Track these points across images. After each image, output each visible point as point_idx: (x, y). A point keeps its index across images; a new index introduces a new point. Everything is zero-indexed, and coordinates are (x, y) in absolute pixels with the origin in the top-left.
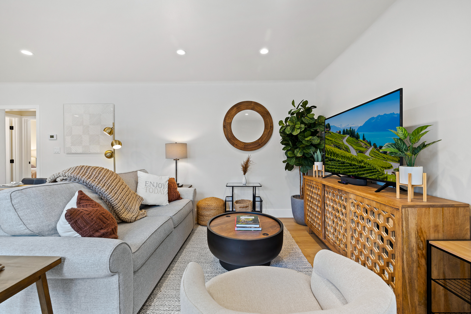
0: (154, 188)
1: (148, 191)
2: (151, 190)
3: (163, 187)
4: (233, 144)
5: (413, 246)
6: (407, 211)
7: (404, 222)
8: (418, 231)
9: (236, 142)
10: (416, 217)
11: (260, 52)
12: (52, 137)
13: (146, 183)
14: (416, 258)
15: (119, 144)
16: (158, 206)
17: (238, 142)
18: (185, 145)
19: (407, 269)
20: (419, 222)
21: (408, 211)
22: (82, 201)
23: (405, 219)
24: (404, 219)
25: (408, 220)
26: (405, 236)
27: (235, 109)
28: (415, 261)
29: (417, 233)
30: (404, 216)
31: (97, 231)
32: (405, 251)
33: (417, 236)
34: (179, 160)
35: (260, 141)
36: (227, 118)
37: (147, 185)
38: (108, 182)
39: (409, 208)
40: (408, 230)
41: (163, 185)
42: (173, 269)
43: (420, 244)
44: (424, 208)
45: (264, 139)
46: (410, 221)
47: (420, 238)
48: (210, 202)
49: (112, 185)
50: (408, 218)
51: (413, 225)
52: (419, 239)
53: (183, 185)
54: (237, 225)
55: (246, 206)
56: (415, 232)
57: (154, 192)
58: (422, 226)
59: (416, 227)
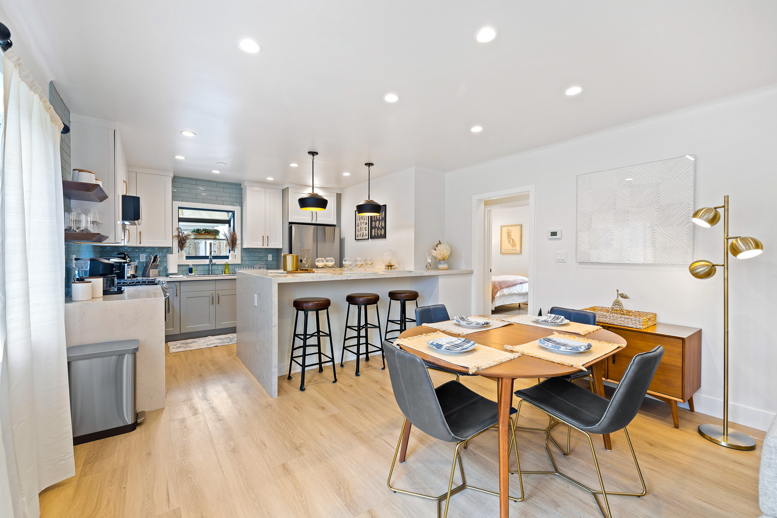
12: (554, 234)
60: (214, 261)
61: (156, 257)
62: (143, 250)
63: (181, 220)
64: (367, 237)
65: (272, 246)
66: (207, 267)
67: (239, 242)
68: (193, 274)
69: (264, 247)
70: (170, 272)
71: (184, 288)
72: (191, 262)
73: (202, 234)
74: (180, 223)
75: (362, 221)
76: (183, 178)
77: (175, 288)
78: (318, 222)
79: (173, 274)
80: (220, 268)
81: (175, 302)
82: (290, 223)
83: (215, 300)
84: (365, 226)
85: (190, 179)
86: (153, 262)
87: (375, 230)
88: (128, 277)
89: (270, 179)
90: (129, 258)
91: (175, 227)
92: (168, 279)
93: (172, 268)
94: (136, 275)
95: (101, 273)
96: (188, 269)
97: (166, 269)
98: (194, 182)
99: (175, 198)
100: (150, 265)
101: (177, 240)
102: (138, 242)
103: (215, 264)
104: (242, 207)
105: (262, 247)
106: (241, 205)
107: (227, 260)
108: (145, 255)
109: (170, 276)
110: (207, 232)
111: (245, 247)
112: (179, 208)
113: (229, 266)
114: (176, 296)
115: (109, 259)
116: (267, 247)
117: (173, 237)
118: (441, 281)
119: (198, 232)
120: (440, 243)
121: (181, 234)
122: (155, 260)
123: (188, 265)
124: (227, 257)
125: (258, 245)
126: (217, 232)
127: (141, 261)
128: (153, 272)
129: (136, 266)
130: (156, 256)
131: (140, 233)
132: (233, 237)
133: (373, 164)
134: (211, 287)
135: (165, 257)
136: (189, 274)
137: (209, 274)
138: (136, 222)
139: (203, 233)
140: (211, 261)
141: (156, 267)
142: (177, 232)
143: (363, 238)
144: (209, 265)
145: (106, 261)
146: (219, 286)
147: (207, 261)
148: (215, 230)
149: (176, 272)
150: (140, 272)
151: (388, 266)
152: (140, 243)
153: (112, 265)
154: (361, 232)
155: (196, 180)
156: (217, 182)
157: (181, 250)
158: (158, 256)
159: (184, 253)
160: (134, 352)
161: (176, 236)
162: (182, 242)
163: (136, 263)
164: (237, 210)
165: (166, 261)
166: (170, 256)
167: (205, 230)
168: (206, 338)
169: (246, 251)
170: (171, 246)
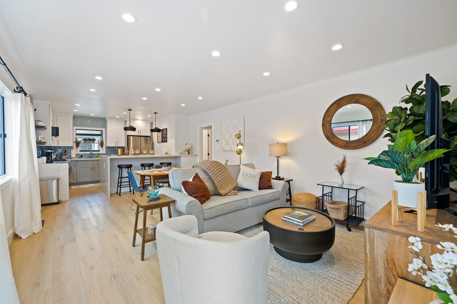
0: (247, 177)
1: (243, 179)
2: (245, 179)
3: (254, 177)
4: (333, 143)
5: (380, 276)
6: (371, 232)
7: (368, 244)
8: (389, 261)
9: (335, 140)
10: (386, 243)
11: (332, 48)
12: (217, 141)
13: (243, 173)
14: (384, 292)
15: (241, 145)
16: (251, 190)
17: (338, 140)
18: (285, 145)
19: (372, 300)
20: (390, 251)
21: (373, 233)
22: (195, 178)
23: (369, 240)
24: (367, 240)
25: (373, 243)
26: (369, 260)
27: (335, 105)
28: (383, 295)
29: (386, 262)
30: (367, 236)
31: (194, 194)
32: (369, 277)
33: (386, 266)
34: (280, 157)
35: (365, 138)
36: (326, 116)
37: (243, 175)
38: (214, 170)
39: (374, 230)
40: (372, 255)
41: (254, 176)
42: (245, 234)
43: (391, 279)
44: (398, 236)
45: (372, 136)
46: (375, 244)
47: (392, 271)
48: (302, 197)
49: (216, 172)
50: (373, 241)
51: (380, 250)
52: (389, 272)
53: (284, 178)
54: (284, 216)
55: (337, 207)
56: (383, 261)
57: (247, 180)
58: (395, 257)
59: (385, 255)
60: (92, 152)
62: (60, 147)
63: (77, 134)
65: (120, 145)
66: (89, 155)
67: (104, 144)
68: (83, 158)
69: (116, 146)
71: (78, 163)
72: (82, 153)
73: (87, 141)
74: (77, 136)
75: (160, 135)
76: (78, 116)
77: (74, 163)
78: (141, 135)
79: (73, 158)
80: (96, 155)
81: (74, 169)
82: (128, 136)
83: (93, 169)
84: (160, 137)
85: (81, 117)
86: (64, 153)
87: (163, 139)
88: (54, 159)
89: (118, 117)
90: (54, 151)
91: (74, 137)
92: (71, 160)
93: (73, 155)
94: (57, 158)
95: (45, 155)
96: (81, 156)
97: (70, 156)
99: (74, 125)
103: (93, 154)
104: (106, 129)
105: (115, 146)
106: (105, 127)
107: (99, 152)
108: (60, 150)
110: (90, 140)
111: (107, 146)
112: (76, 129)
113: (100, 155)
114: (75, 166)
115: (48, 151)
116: (117, 146)
117: (73, 142)
119: (85, 140)
120: (187, 144)
121: (77, 141)
122: (65, 152)
125: (113, 145)
126: (94, 140)
127: (59, 152)
128: (64, 157)
130: (66, 150)
131: (59, 141)
132: (102, 142)
133: (157, 113)
134: (91, 163)
135: (70, 150)
136: (81, 158)
137: (90, 158)
138: (57, 137)
141: (66, 155)
142: (75, 140)
143: (160, 142)
144: (90, 154)
145: (47, 151)
146: (94, 163)
147: (89, 153)
149: (75, 157)
150: (59, 157)
151: (166, 153)
152: (59, 145)
153: (49, 153)
155: (84, 117)
156: (94, 118)
157: (77, 148)
159: (80, 148)
160: (58, 180)
161: (75, 142)
162: (78, 144)
163: (57, 153)
164: (104, 130)
165: (70, 152)
166: (72, 150)
167: (89, 139)
168: (89, 185)
169: (108, 148)
170: (73, 146)
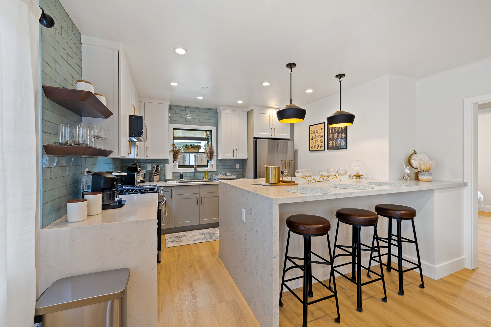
60: (198, 169)
61: (157, 167)
62: (149, 161)
64: (323, 148)
65: (240, 157)
66: (193, 174)
67: (215, 154)
68: (183, 179)
69: (234, 158)
70: (167, 178)
71: (177, 191)
72: (182, 170)
73: (189, 149)
74: (175, 141)
75: (317, 134)
76: (177, 106)
77: (170, 191)
78: (276, 137)
79: (169, 180)
80: (202, 175)
81: (170, 203)
82: (255, 138)
83: (199, 201)
84: (320, 139)
86: (156, 171)
87: (333, 142)
89: (240, 102)
90: (140, 167)
91: (171, 143)
92: (165, 184)
93: (169, 176)
94: (144, 181)
95: (102, 187)
96: (180, 175)
97: (165, 176)
98: (184, 109)
99: (170, 122)
100: (154, 173)
101: (172, 153)
102: (146, 155)
103: (198, 172)
104: (217, 127)
105: (232, 158)
106: (216, 124)
107: (206, 168)
108: (150, 166)
109: (168, 182)
110: (193, 147)
111: (220, 158)
112: (174, 129)
113: (208, 173)
114: (171, 197)
115: (111, 174)
116: (236, 158)
117: (169, 151)
118: (437, 195)
119: (186, 147)
120: (415, 152)
121: (175, 149)
122: (157, 169)
123: (180, 173)
124: (207, 166)
125: (230, 156)
126: (199, 147)
127: (148, 169)
128: (156, 178)
129: (144, 174)
130: (158, 165)
131: (147, 148)
132: (211, 150)
133: (344, 75)
134: (196, 190)
135: (164, 166)
136: (181, 179)
137: (194, 179)
139: (190, 147)
140: (196, 170)
141: (158, 174)
142: (172, 147)
143: (318, 149)
144: (194, 172)
145: (108, 175)
146: (203, 190)
147: (193, 169)
148: (198, 145)
149: (171, 178)
150: (147, 178)
151: (356, 176)
152: (147, 156)
153: (113, 179)
154: (316, 144)
155: (186, 107)
156: (200, 108)
157: (175, 161)
158: (159, 166)
159: (177, 163)
161: (171, 151)
162: (176, 155)
163: (144, 171)
164: (213, 129)
165: (165, 170)
166: (167, 166)
167: (191, 145)
168: (193, 231)
169: (220, 161)
170: (168, 158)
